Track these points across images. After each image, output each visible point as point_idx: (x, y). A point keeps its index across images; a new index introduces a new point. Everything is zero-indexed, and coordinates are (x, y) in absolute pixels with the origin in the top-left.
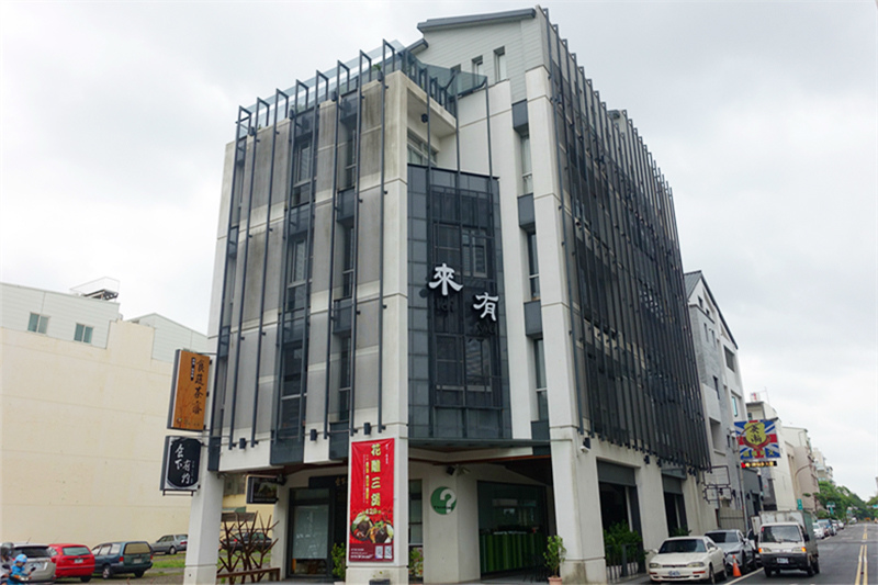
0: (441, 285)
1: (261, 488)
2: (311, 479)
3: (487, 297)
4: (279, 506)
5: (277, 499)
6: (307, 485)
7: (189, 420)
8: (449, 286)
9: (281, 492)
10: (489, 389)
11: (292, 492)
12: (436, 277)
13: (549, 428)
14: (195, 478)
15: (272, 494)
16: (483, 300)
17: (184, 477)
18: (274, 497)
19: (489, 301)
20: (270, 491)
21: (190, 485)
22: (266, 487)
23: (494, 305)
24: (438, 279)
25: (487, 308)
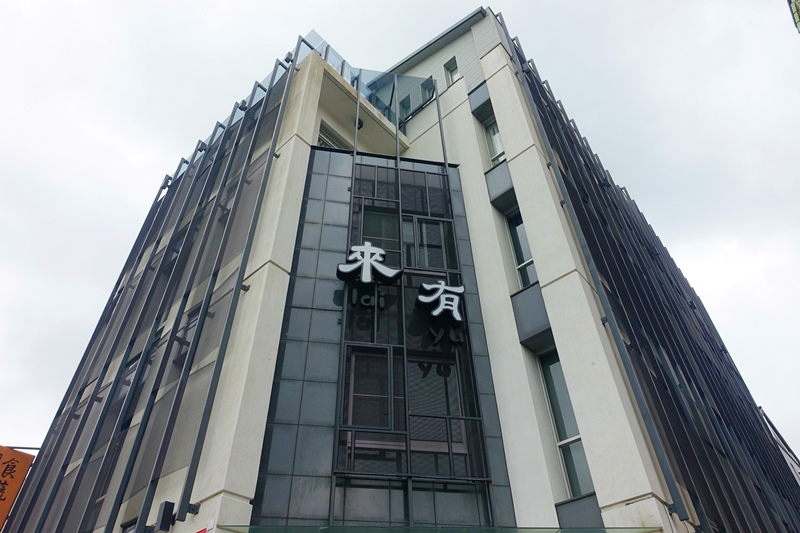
0: (359, 270)
3: (442, 286)
8: (374, 271)
10: (460, 448)
12: (351, 258)
13: (599, 510)
16: (435, 291)
19: (446, 292)
23: (456, 298)
24: (355, 261)
25: (443, 301)
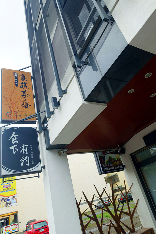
1: (107, 159)
2: (145, 138)
4: (128, 171)
5: (124, 167)
6: (143, 145)
7: (20, 113)
9: (125, 159)
11: (133, 156)
14: (36, 159)
15: (118, 162)
17: (23, 160)
18: (121, 164)
20: (115, 161)
21: (31, 166)
22: (110, 158)
